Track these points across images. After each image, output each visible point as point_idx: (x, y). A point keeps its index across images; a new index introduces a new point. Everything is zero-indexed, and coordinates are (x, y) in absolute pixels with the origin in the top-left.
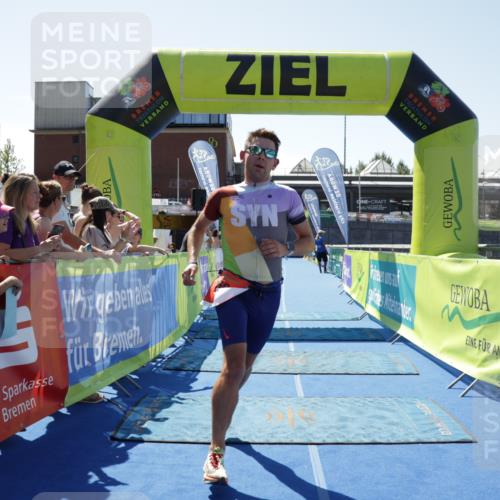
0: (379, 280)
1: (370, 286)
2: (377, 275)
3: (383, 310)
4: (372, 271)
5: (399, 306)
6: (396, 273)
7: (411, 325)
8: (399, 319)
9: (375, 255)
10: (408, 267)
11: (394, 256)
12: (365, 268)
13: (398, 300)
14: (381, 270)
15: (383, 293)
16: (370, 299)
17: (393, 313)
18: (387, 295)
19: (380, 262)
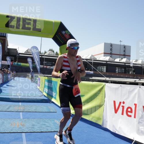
0: (47, 85)
1: (45, 87)
2: (47, 84)
3: (48, 94)
4: (45, 82)
5: (52, 93)
6: (52, 83)
7: (55, 98)
8: (52, 97)
9: (46, 78)
10: (55, 81)
11: (52, 78)
12: (44, 82)
13: (52, 91)
14: (48, 82)
15: (48, 89)
16: (45, 90)
17: (51, 95)
18: (49, 90)
19: (48, 80)
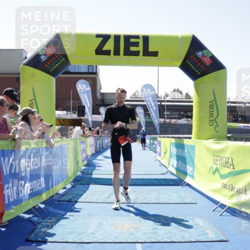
0: (175, 153)
1: (171, 156)
2: (174, 151)
3: (177, 169)
4: (172, 148)
5: (186, 167)
6: (184, 149)
7: (193, 177)
8: (186, 174)
9: (173, 140)
10: (190, 146)
11: (183, 140)
12: (168, 148)
13: (185, 163)
14: (176, 148)
15: (177, 160)
16: (171, 163)
17: (183, 171)
18: (180, 161)
19: (176, 144)
